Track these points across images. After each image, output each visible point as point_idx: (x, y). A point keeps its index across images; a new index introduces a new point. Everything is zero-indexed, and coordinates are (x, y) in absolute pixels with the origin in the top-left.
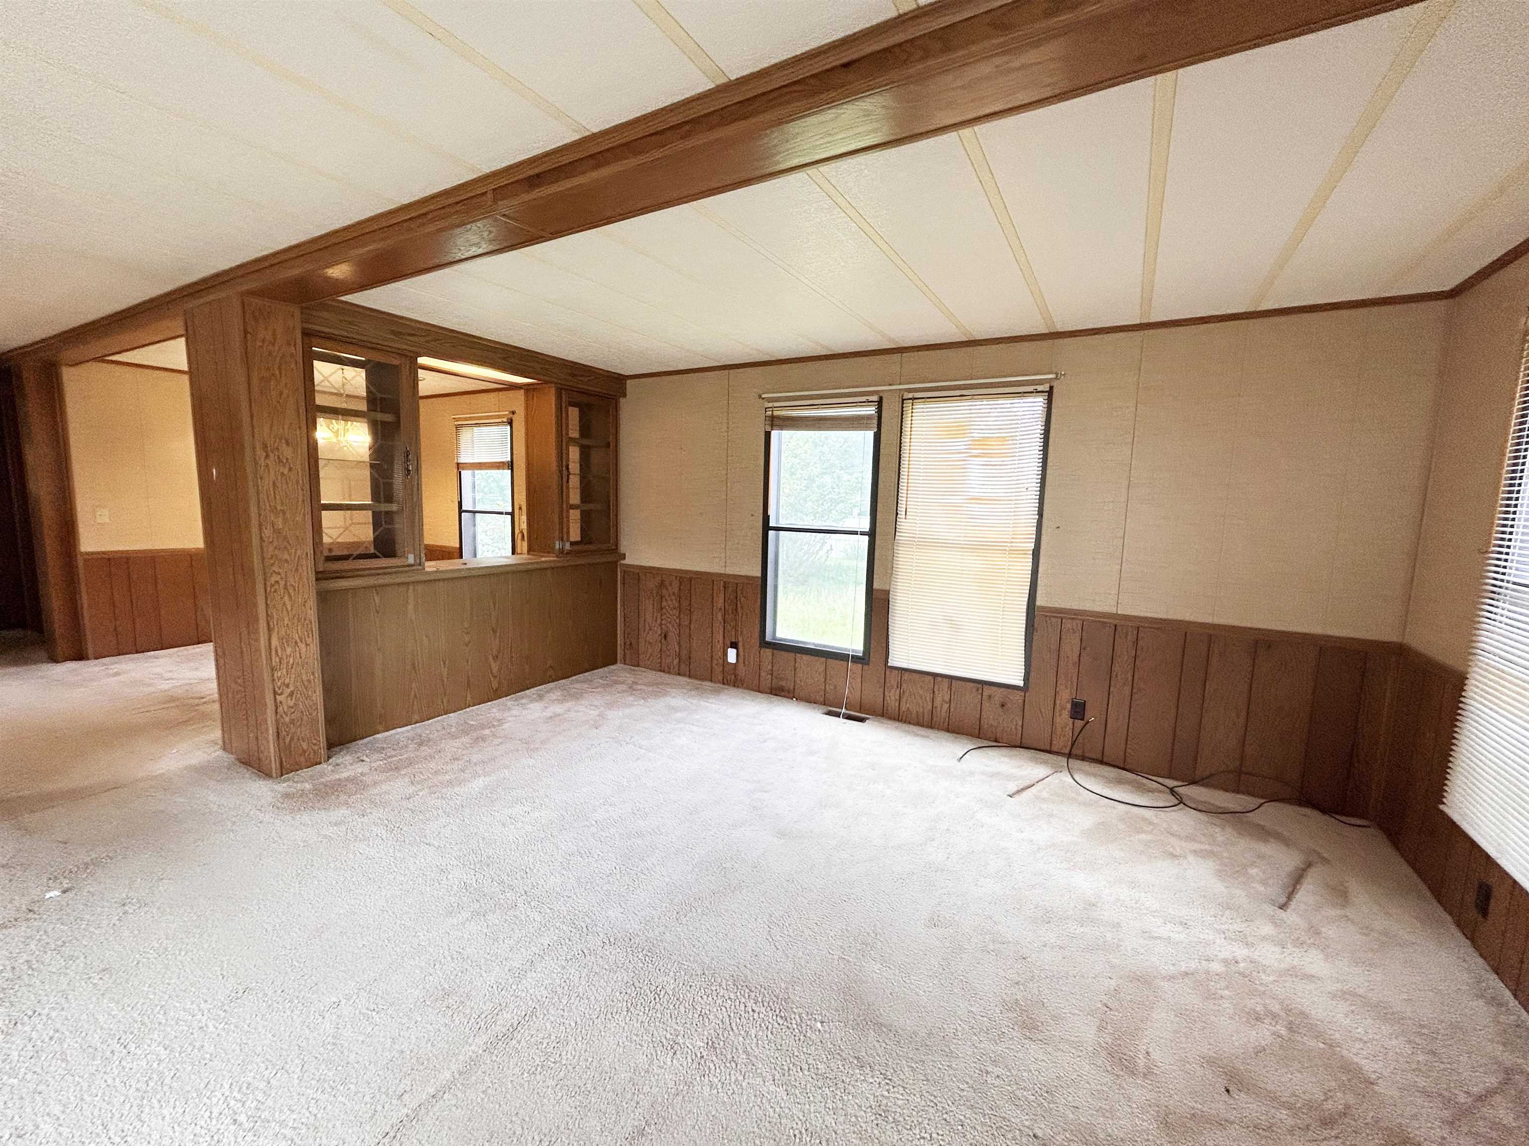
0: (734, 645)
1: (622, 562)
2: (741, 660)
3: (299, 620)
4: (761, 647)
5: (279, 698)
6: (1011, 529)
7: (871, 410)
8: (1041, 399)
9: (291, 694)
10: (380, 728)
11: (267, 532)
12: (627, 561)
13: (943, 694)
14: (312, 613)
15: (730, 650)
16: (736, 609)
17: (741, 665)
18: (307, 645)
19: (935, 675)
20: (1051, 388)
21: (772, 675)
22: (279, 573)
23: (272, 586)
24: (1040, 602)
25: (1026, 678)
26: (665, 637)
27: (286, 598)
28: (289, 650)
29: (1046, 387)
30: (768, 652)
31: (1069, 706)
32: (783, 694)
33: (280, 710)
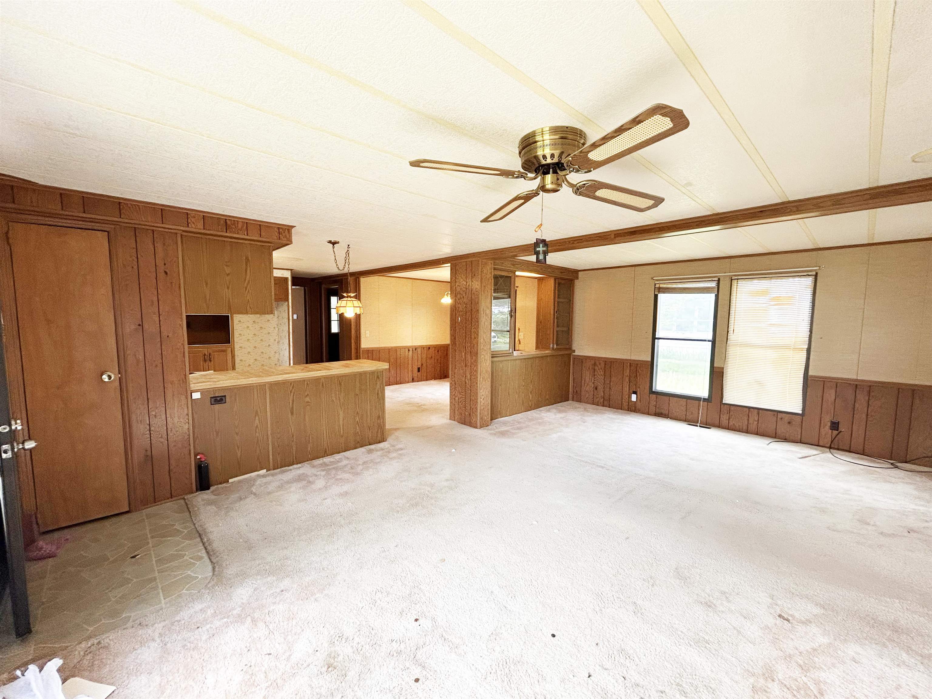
0: (635, 393)
1: (573, 354)
2: (638, 399)
4: (650, 394)
6: (793, 339)
7: (713, 284)
8: (811, 279)
12: (576, 353)
13: (754, 417)
14: (490, 370)
15: (633, 395)
16: (636, 376)
17: (638, 402)
18: (488, 381)
19: (749, 408)
20: (817, 273)
21: (656, 407)
25: (804, 409)
27: (484, 364)
29: (814, 273)
30: (654, 396)
31: (829, 424)
32: (663, 416)
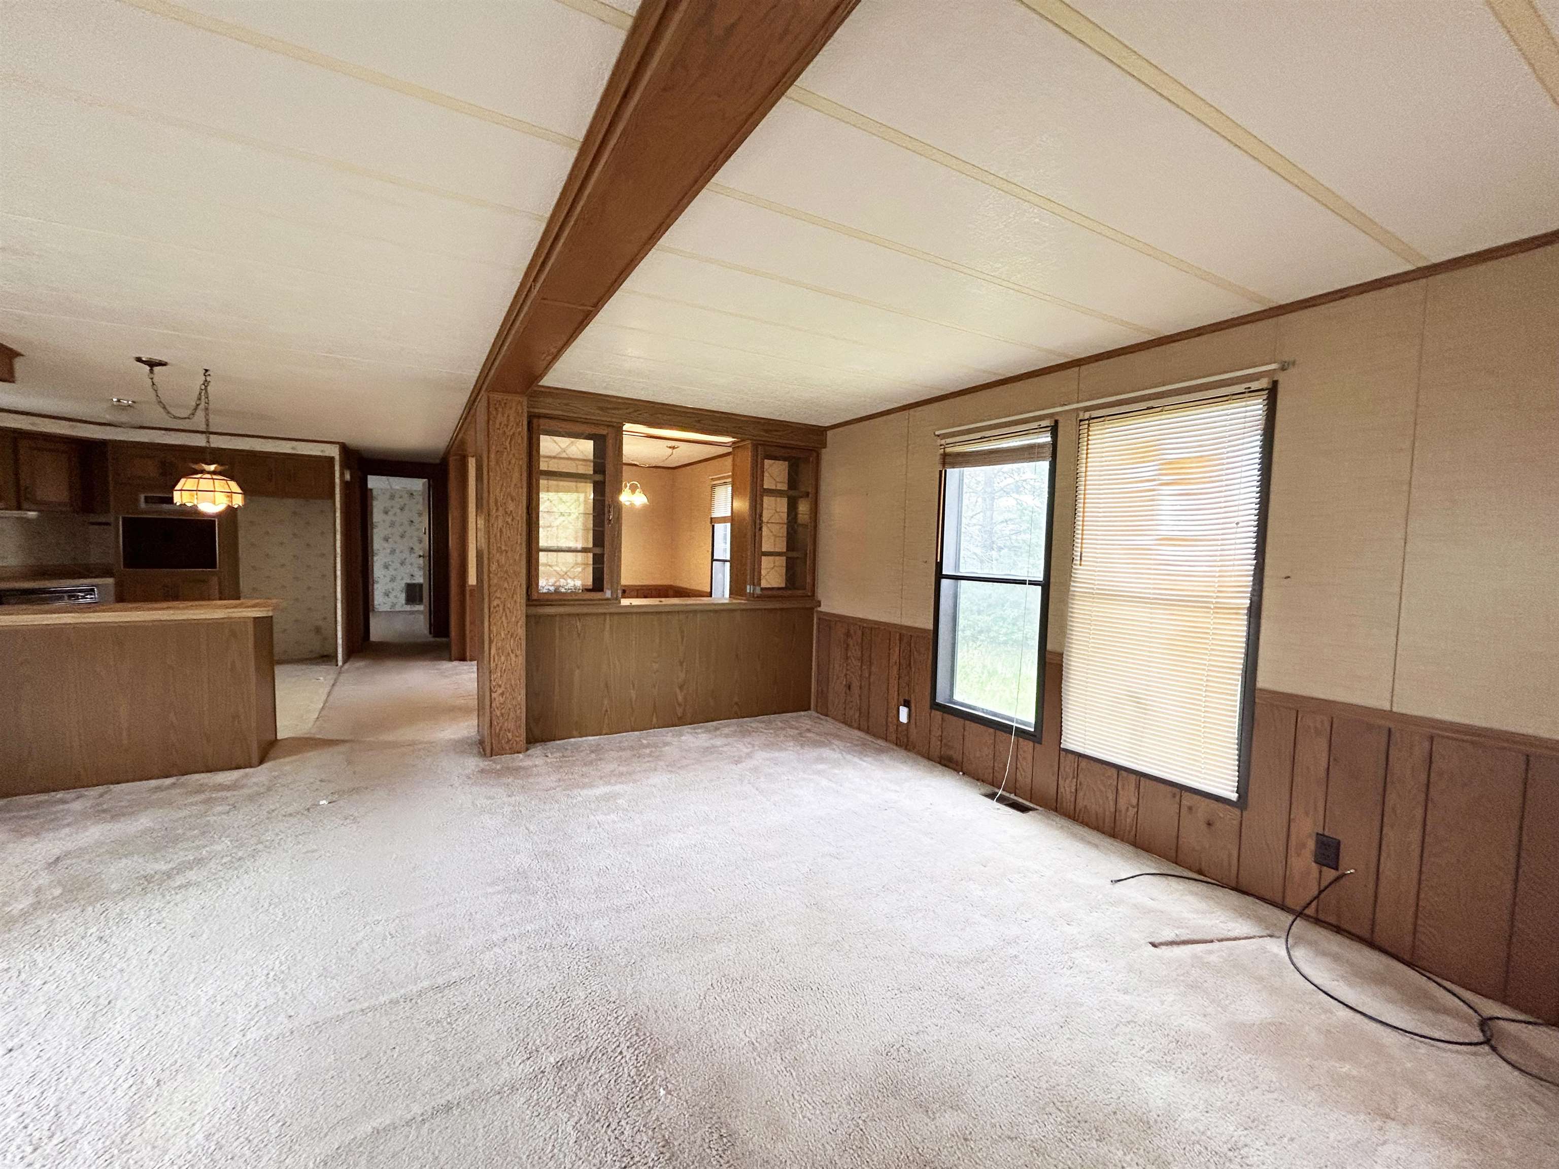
0: (907, 704)
1: (819, 609)
2: (913, 721)
3: (512, 636)
4: (931, 708)
5: (494, 695)
6: (1216, 580)
7: (1046, 438)
8: (1261, 400)
9: (502, 694)
10: (575, 733)
11: (494, 567)
12: (823, 608)
13: (1128, 796)
14: (521, 632)
15: (901, 708)
16: (910, 664)
17: (913, 726)
18: (516, 656)
19: (1119, 768)
20: (1275, 384)
21: (941, 741)
22: (499, 598)
23: (495, 607)
24: (1263, 681)
25: (1243, 788)
26: (849, 688)
27: (504, 618)
28: (503, 658)
29: (1264, 383)
30: (937, 714)
31: (1311, 844)
32: (951, 765)
33: (494, 705)
